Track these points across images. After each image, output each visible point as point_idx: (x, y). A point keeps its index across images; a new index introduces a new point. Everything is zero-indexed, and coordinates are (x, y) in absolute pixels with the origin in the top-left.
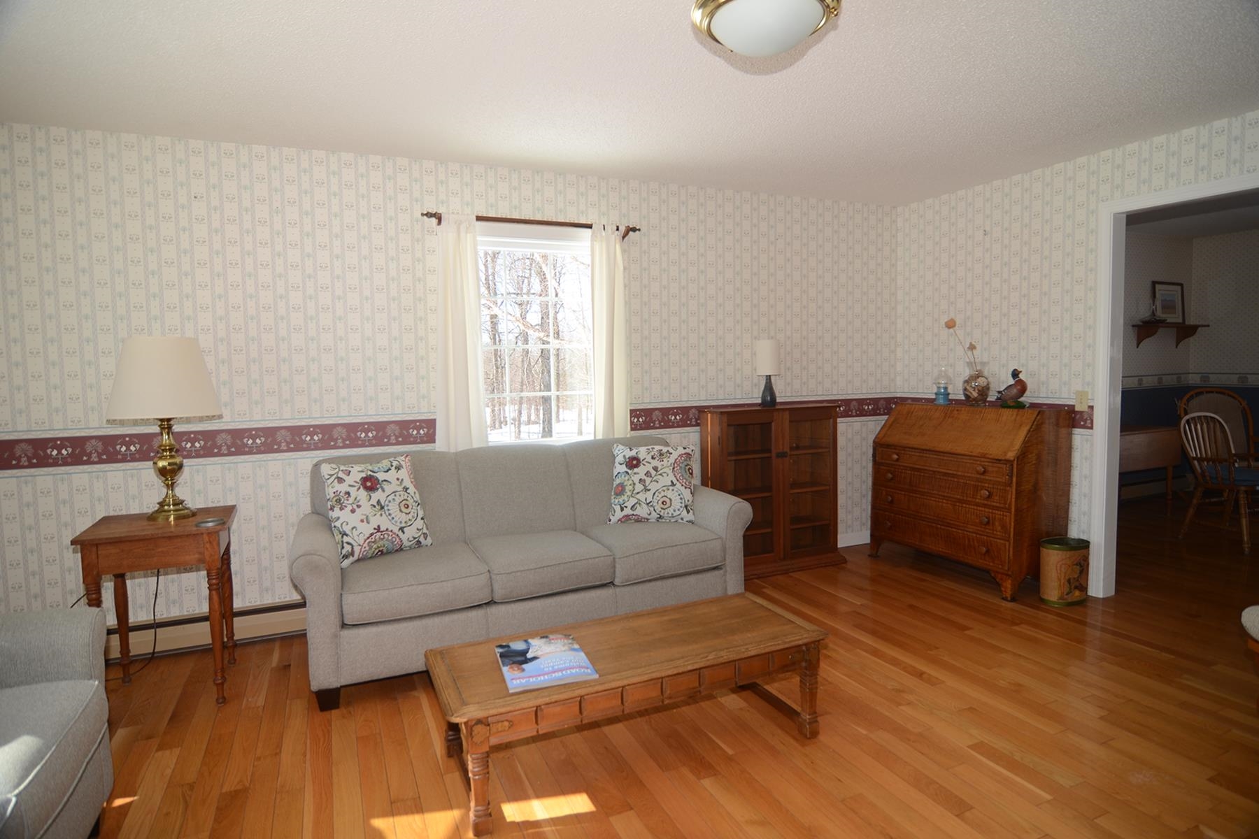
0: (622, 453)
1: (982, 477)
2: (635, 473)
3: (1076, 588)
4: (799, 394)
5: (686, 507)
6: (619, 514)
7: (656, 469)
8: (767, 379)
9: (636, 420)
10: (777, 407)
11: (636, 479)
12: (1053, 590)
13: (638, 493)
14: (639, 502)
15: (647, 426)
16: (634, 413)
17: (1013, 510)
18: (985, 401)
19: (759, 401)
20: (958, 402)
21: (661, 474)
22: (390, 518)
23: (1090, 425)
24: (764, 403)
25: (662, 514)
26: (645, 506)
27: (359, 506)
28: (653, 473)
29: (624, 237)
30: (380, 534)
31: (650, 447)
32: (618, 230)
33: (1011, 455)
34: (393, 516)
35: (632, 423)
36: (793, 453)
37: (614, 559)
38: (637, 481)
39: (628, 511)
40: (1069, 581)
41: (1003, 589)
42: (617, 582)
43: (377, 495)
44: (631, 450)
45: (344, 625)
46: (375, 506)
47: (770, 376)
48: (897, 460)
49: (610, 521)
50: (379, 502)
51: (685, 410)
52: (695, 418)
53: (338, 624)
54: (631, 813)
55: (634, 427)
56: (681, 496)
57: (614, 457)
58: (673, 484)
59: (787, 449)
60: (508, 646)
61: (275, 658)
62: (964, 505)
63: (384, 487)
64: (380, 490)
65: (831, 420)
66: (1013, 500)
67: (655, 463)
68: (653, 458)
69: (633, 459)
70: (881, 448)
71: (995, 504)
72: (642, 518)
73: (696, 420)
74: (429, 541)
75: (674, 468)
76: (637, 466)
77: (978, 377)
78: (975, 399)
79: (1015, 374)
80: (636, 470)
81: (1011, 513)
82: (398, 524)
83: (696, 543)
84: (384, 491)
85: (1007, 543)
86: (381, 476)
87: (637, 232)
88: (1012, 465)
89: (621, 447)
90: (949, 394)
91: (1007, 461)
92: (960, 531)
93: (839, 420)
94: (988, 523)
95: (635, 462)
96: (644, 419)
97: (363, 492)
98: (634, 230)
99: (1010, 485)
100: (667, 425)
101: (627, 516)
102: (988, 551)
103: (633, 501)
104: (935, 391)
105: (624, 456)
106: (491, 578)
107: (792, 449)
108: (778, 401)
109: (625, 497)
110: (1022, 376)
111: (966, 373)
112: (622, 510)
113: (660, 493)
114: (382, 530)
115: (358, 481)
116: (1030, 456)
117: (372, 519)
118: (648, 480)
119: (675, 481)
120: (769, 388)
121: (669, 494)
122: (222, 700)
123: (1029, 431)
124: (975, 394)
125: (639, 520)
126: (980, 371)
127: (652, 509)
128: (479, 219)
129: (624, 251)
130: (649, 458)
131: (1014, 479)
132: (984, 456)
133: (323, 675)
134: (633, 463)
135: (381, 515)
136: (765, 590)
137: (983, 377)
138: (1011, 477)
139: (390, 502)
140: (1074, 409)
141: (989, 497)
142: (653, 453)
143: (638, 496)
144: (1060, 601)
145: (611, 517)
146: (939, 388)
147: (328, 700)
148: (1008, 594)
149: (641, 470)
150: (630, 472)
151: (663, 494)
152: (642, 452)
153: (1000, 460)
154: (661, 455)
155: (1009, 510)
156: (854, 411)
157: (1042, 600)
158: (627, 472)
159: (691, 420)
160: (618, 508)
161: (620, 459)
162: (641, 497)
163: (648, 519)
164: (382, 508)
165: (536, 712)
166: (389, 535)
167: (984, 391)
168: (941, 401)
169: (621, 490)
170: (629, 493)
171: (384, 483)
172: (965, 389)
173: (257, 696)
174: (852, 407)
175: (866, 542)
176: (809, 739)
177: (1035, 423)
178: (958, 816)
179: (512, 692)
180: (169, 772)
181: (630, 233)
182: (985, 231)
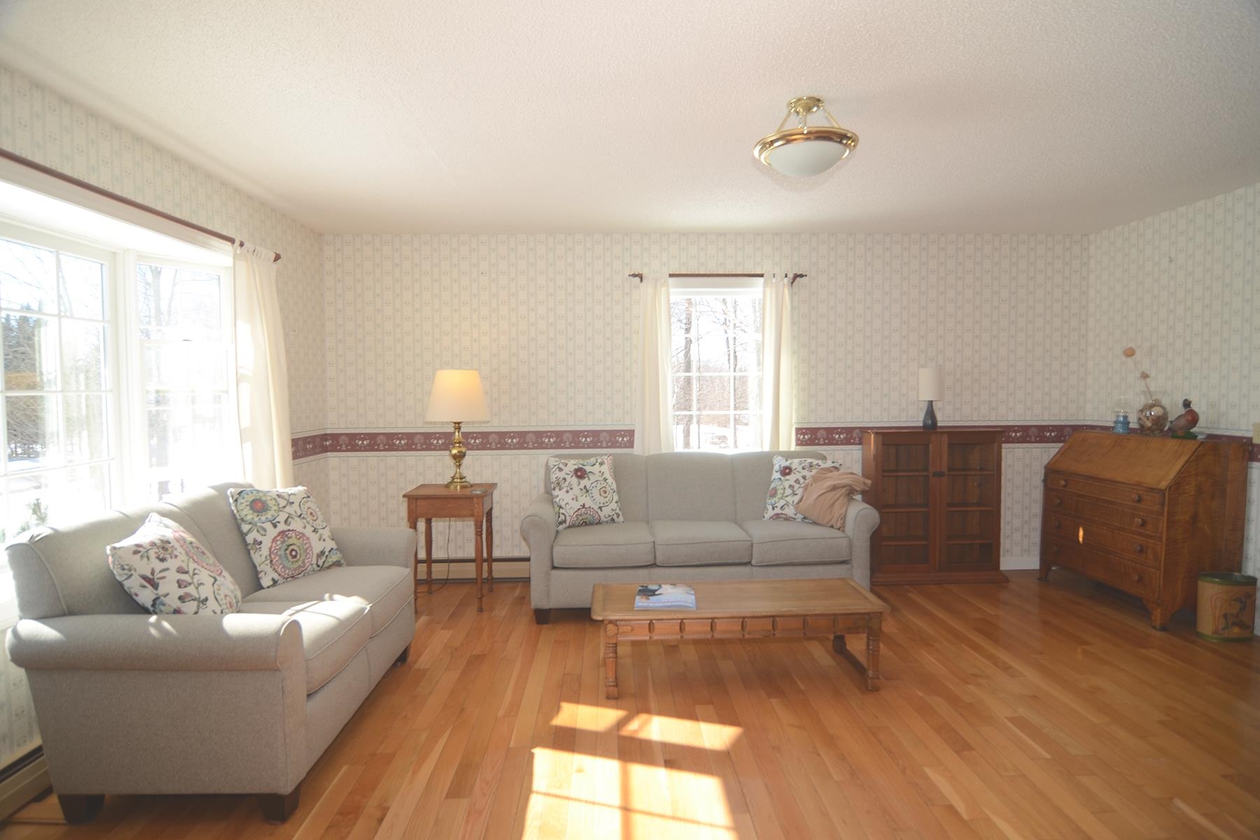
0: (779, 463)
1: (1138, 505)
2: (787, 480)
3: (1234, 624)
4: (952, 419)
6: (770, 513)
7: (804, 477)
8: (929, 404)
9: (802, 437)
10: (939, 430)
11: (787, 484)
12: (1208, 622)
13: (787, 496)
14: (787, 504)
15: (811, 442)
16: (799, 431)
17: (1164, 539)
18: (1162, 430)
19: (921, 425)
20: (1134, 430)
22: (592, 499)
24: (925, 426)
26: (792, 507)
27: (571, 489)
28: (802, 480)
29: (792, 283)
30: (584, 509)
31: (803, 459)
32: (786, 276)
33: (1163, 485)
34: (594, 498)
35: (798, 439)
36: (950, 473)
37: (752, 544)
38: (787, 487)
39: (778, 511)
40: (1225, 616)
41: (1153, 618)
42: (753, 562)
43: (585, 482)
44: (787, 460)
45: (554, 568)
46: (582, 490)
47: (932, 401)
48: (1065, 486)
49: (764, 517)
50: (585, 487)
51: (849, 430)
52: (859, 437)
53: (549, 563)
54: (712, 706)
55: (800, 443)
57: (772, 466)
59: (945, 469)
60: (647, 587)
61: (517, 592)
62: (1122, 533)
63: (590, 477)
64: (587, 478)
65: (996, 445)
66: (1165, 529)
68: (803, 468)
69: (786, 468)
70: (1052, 473)
71: (1148, 532)
72: (790, 517)
73: (860, 439)
74: (621, 519)
76: (788, 474)
77: (1151, 407)
78: (1149, 429)
79: (1187, 404)
80: (787, 477)
81: (1162, 541)
82: (598, 504)
83: (824, 538)
84: (589, 479)
85: (1158, 572)
86: (588, 469)
87: (804, 278)
88: (1164, 494)
89: (780, 458)
90: (1129, 423)
91: (1161, 490)
92: (1117, 558)
93: (1004, 446)
94: (1141, 551)
95: (787, 471)
96: (810, 436)
97: (575, 480)
98: (801, 276)
99: (1161, 514)
100: (831, 442)
101: (777, 514)
102: (1140, 580)
103: (782, 503)
104: (1114, 419)
105: (780, 466)
106: (654, 547)
107: (949, 470)
108: (939, 424)
109: (776, 499)
111: (1141, 401)
112: (773, 509)
114: (586, 507)
115: (572, 471)
116: (1187, 487)
117: (580, 499)
118: (797, 486)
120: (930, 413)
122: (481, 610)
123: (1187, 461)
124: (1149, 424)
125: (787, 519)
126: (1156, 400)
128: (671, 276)
129: (792, 295)
130: (800, 468)
131: (1166, 509)
132: (1139, 484)
133: (538, 599)
134: (786, 471)
135: (586, 496)
136: (910, 594)
137: (1158, 406)
138: (1163, 504)
139: (593, 488)
140: (1252, 442)
141: (1144, 524)
142: (803, 465)
143: (787, 499)
144: (1215, 636)
145: (765, 515)
146: (1118, 416)
147: (543, 617)
148: (1158, 623)
149: (792, 478)
150: (782, 478)
152: (795, 463)
153: (1154, 489)
154: (811, 466)
155: (1161, 539)
156: (1033, 438)
157: (1198, 634)
158: (780, 479)
159: (854, 439)
160: (770, 507)
161: (776, 467)
162: (790, 499)
163: (795, 519)
164: (587, 491)
165: (649, 624)
166: (591, 511)
167: (1159, 421)
168: (1120, 430)
169: (774, 494)
170: (780, 496)
171: (590, 474)
172: (1140, 419)
173: (501, 612)
174: (1031, 433)
175: (1037, 567)
176: (871, 691)
177: (1196, 454)
178: (956, 752)
179: (635, 609)
180: (446, 641)
181: (798, 278)
182: (1170, 258)
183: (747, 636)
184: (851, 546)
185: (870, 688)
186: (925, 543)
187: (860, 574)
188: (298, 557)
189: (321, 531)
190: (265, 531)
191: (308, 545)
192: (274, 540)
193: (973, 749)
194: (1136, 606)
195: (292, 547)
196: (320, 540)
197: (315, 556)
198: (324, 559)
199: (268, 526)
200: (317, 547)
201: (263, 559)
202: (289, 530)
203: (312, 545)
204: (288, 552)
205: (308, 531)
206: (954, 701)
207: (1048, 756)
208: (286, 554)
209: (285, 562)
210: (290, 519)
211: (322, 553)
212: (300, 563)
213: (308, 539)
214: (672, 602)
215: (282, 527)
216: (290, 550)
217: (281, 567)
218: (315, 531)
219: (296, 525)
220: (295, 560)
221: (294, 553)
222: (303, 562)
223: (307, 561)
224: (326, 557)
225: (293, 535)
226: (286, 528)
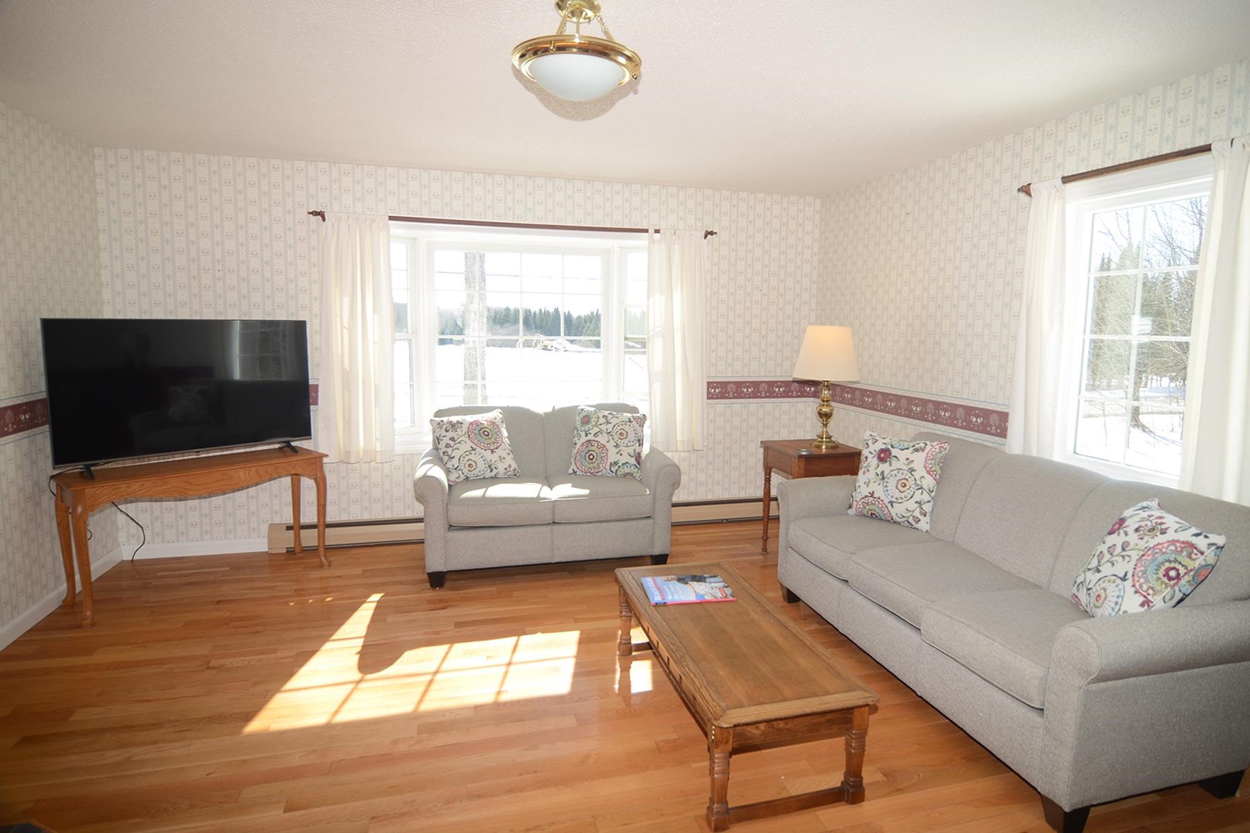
22: (885, 489)
27: (868, 470)
30: (872, 499)
34: (888, 488)
43: (885, 467)
46: (878, 475)
50: (883, 473)
63: (893, 462)
64: (888, 463)
82: (889, 497)
84: (890, 465)
86: (894, 452)
97: (875, 461)
114: (874, 496)
115: (877, 450)
117: (871, 484)
135: (879, 484)
139: (891, 476)
164: (883, 478)
166: (879, 503)
171: (894, 458)
188: (594, 460)
190: (580, 437)
191: (605, 455)
192: (582, 445)
195: (591, 453)
197: (609, 463)
198: (616, 467)
199: (583, 434)
200: (612, 458)
202: (594, 441)
203: (609, 455)
204: (587, 455)
205: (610, 446)
208: (585, 456)
209: (584, 461)
210: (599, 433)
211: (616, 463)
212: (595, 465)
213: (607, 450)
215: (590, 437)
216: (589, 454)
217: (579, 463)
218: (617, 446)
219: (602, 439)
220: (591, 461)
221: (591, 457)
223: (601, 465)
224: (619, 467)
225: (596, 444)
226: (594, 438)
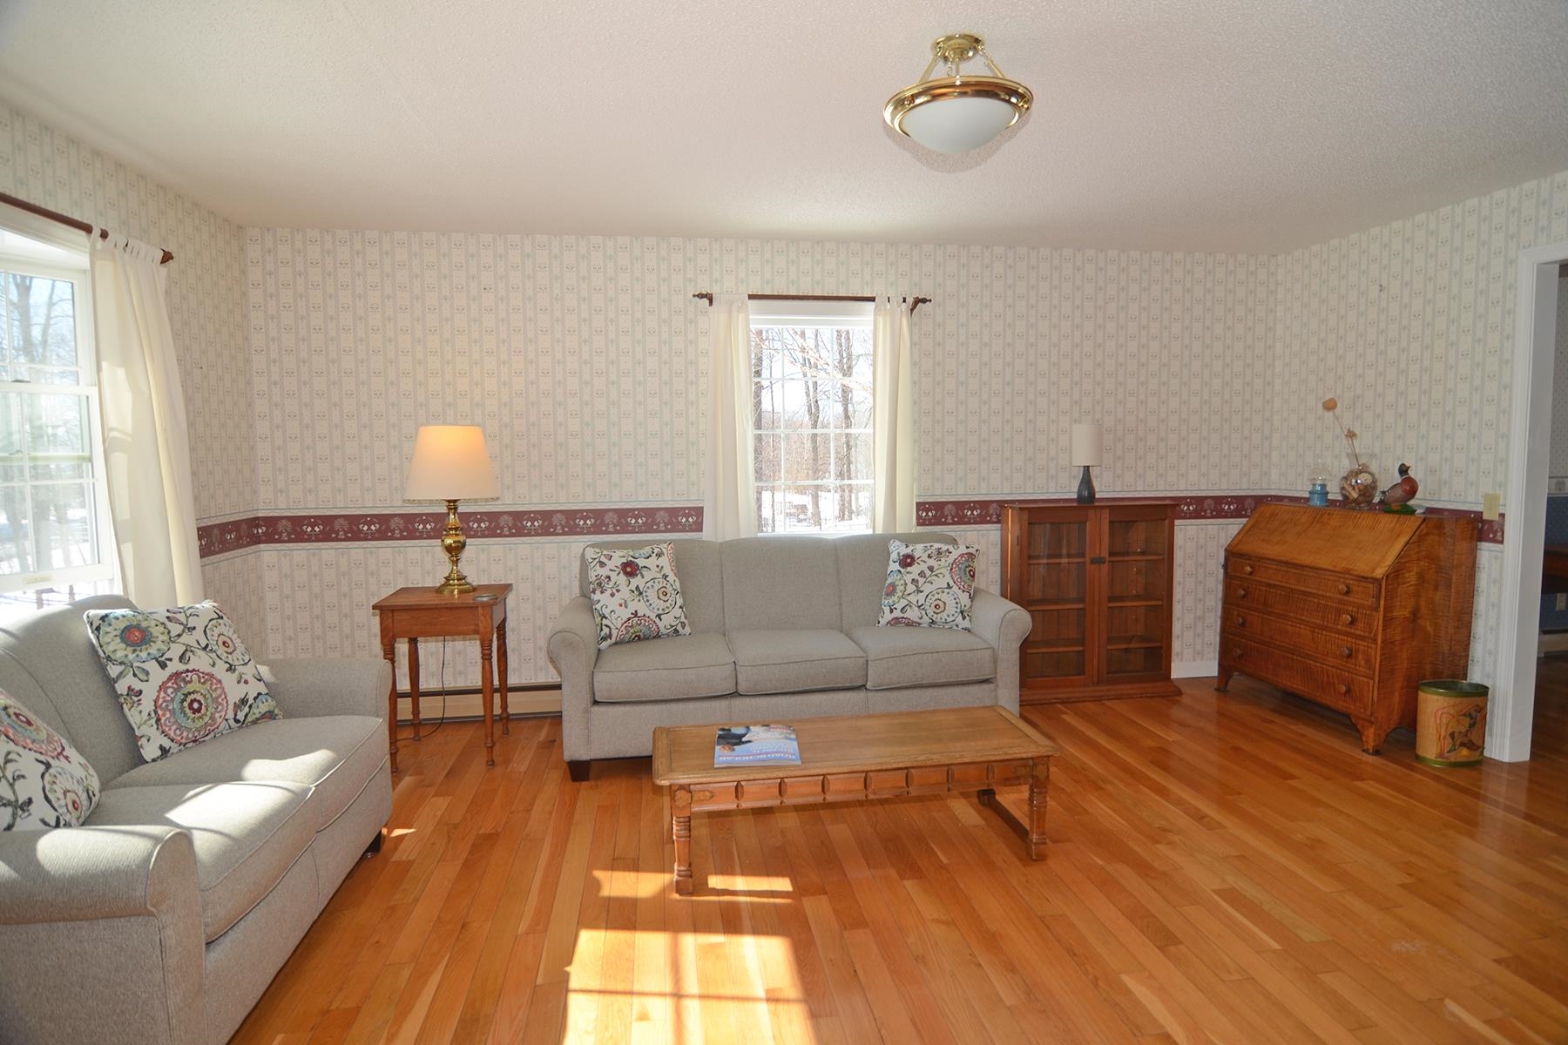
0: (897, 549)
1: (1345, 598)
2: (908, 573)
3: (1462, 744)
4: (1113, 489)
5: (962, 612)
6: (888, 616)
7: (931, 569)
8: (1084, 471)
9: (924, 514)
10: (1097, 504)
11: (908, 578)
12: (1430, 744)
13: (909, 594)
14: (909, 605)
15: (937, 521)
16: (920, 506)
17: (1379, 641)
18: (1370, 502)
19: (1075, 496)
20: (1333, 503)
21: (936, 575)
22: (648, 604)
23: (1500, 539)
24: (1080, 499)
25: (934, 619)
26: (916, 609)
27: (618, 591)
28: (928, 573)
29: (912, 310)
30: (637, 619)
31: (928, 545)
32: (904, 301)
33: (1379, 572)
34: (651, 602)
35: (919, 517)
36: (1112, 559)
37: (867, 661)
38: (909, 581)
39: (897, 614)
40: (1452, 735)
41: (1364, 739)
42: (869, 685)
43: (636, 581)
44: (907, 546)
45: (596, 703)
46: (633, 592)
47: (1088, 467)
48: (1251, 573)
49: (879, 622)
50: (637, 588)
51: (983, 505)
52: (995, 514)
53: (588, 698)
54: (826, 896)
55: (921, 522)
56: (957, 600)
57: (889, 554)
58: (949, 587)
59: (1105, 554)
60: (730, 730)
61: (543, 735)
62: (1324, 633)
63: (644, 573)
64: (639, 576)
65: (1167, 521)
66: (1380, 628)
67: (931, 562)
68: (929, 557)
69: (907, 556)
70: (1234, 557)
71: (1359, 632)
72: (913, 622)
73: (998, 516)
74: (687, 630)
75: (951, 569)
76: (910, 565)
77: (1357, 473)
78: (1355, 501)
79: (1403, 470)
80: (909, 569)
81: (1377, 644)
82: (655, 611)
83: (960, 651)
84: (643, 577)
85: (1371, 682)
86: (641, 562)
87: (928, 303)
88: (1380, 585)
89: (897, 543)
90: (1328, 493)
91: (1376, 579)
92: (1318, 664)
93: (1177, 522)
94: (1350, 656)
95: (909, 560)
96: (934, 513)
97: (622, 578)
98: (924, 301)
99: (1377, 609)
100: (962, 520)
101: (897, 618)
102: (1349, 691)
103: (903, 603)
104: (1310, 488)
105: (899, 553)
106: (735, 669)
107: (1111, 554)
108: (1097, 496)
109: (895, 598)
110: (1411, 473)
111: (1346, 465)
112: (891, 611)
113: (933, 595)
114: (639, 615)
115: (619, 565)
116: (1407, 575)
117: (630, 604)
118: (921, 580)
119: (951, 583)
120: (1087, 481)
121: (944, 597)
122: (491, 763)
123: (1407, 543)
124: (1355, 495)
125: (910, 624)
126: (1364, 465)
127: (923, 612)
128: (751, 297)
129: (911, 326)
130: (925, 557)
131: (1382, 603)
132: (1347, 572)
133: (576, 747)
134: (908, 561)
135: (639, 601)
137: (1366, 472)
138: (1378, 599)
139: (648, 588)
140: (1482, 517)
141: (1352, 623)
142: (929, 552)
143: (909, 598)
144: (1439, 759)
145: (881, 619)
146: (1314, 485)
147: (580, 771)
148: (1370, 745)
149: (915, 570)
150: (902, 570)
151: (936, 596)
152: (918, 550)
153: (1367, 578)
154: (939, 553)
155: (1375, 641)
156: (1209, 512)
157: (1417, 758)
158: (899, 571)
159: (991, 516)
160: (887, 610)
161: (894, 556)
162: (913, 598)
163: (919, 624)
164: (641, 593)
165: (736, 787)
166: (645, 621)
167: (1367, 491)
168: (1316, 502)
169: (892, 590)
170: (900, 594)
171: (644, 569)
172: (1343, 488)
173: (522, 763)
174: (1206, 506)
175: (1215, 673)
176: (1035, 860)
177: (1417, 533)
178: (1159, 948)
179: (716, 766)
180: (440, 813)
181: (920, 304)
182: (1381, 286)
183: (871, 797)
184: (995, 660)
185: (1034, 857)
186: (1081, 648)
187: (1007, 695)
188: (203, 711)
189: (240, 669)
190: (147, 673)
191: (219, 691)
192: (163, 687)
193: (1181, 943)
194: (1345, 725)
195: (192, 697)
196: (239, 682)
197: (231, 707)
198: (246, 709)
199: (152, 666)
200: (235, 693)
201: (145, 717)
202: (188, 671)
203: (226, 690)
204: (186, 704)
205: (220, 671)
206: (1143, 868)
207: (1276, 946)
208: (182, 708)
209: (182, 720)
210: (188, 654)
211: (244, 701)
212: (206, 719)
213: (220, 681)
214: (767, 753)
215: (174, 667)
216: (189, 700)
217: (174, 728)
218: (231, 669)
219: (200, 662)
220: (197, 715)
221: (196, 705)
222: (212, 718)
223: (217, 715)
224: (250, 707)
225: (195, 677)
226: (182, 667)
